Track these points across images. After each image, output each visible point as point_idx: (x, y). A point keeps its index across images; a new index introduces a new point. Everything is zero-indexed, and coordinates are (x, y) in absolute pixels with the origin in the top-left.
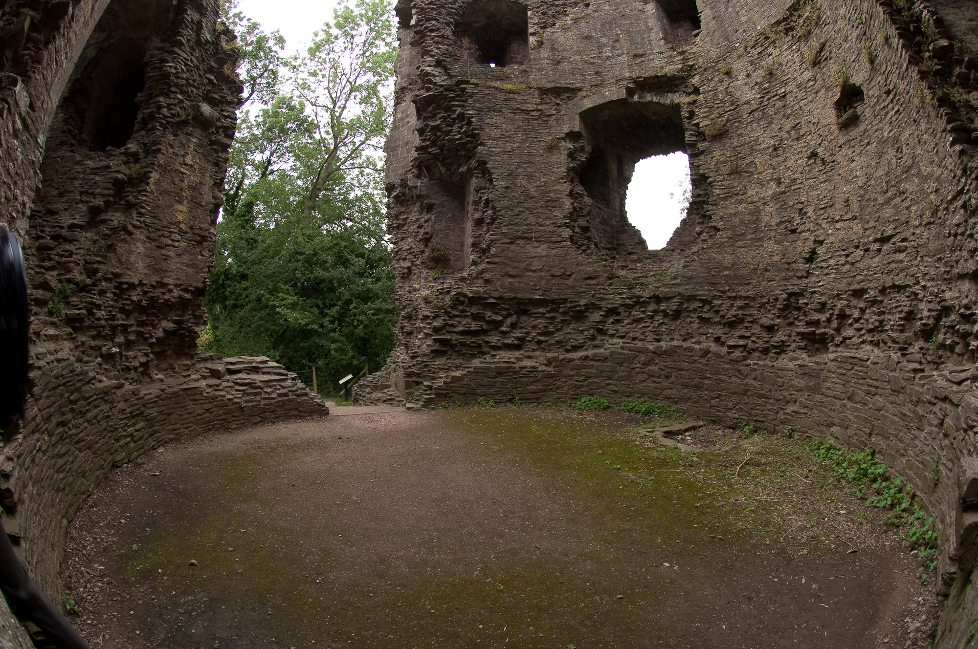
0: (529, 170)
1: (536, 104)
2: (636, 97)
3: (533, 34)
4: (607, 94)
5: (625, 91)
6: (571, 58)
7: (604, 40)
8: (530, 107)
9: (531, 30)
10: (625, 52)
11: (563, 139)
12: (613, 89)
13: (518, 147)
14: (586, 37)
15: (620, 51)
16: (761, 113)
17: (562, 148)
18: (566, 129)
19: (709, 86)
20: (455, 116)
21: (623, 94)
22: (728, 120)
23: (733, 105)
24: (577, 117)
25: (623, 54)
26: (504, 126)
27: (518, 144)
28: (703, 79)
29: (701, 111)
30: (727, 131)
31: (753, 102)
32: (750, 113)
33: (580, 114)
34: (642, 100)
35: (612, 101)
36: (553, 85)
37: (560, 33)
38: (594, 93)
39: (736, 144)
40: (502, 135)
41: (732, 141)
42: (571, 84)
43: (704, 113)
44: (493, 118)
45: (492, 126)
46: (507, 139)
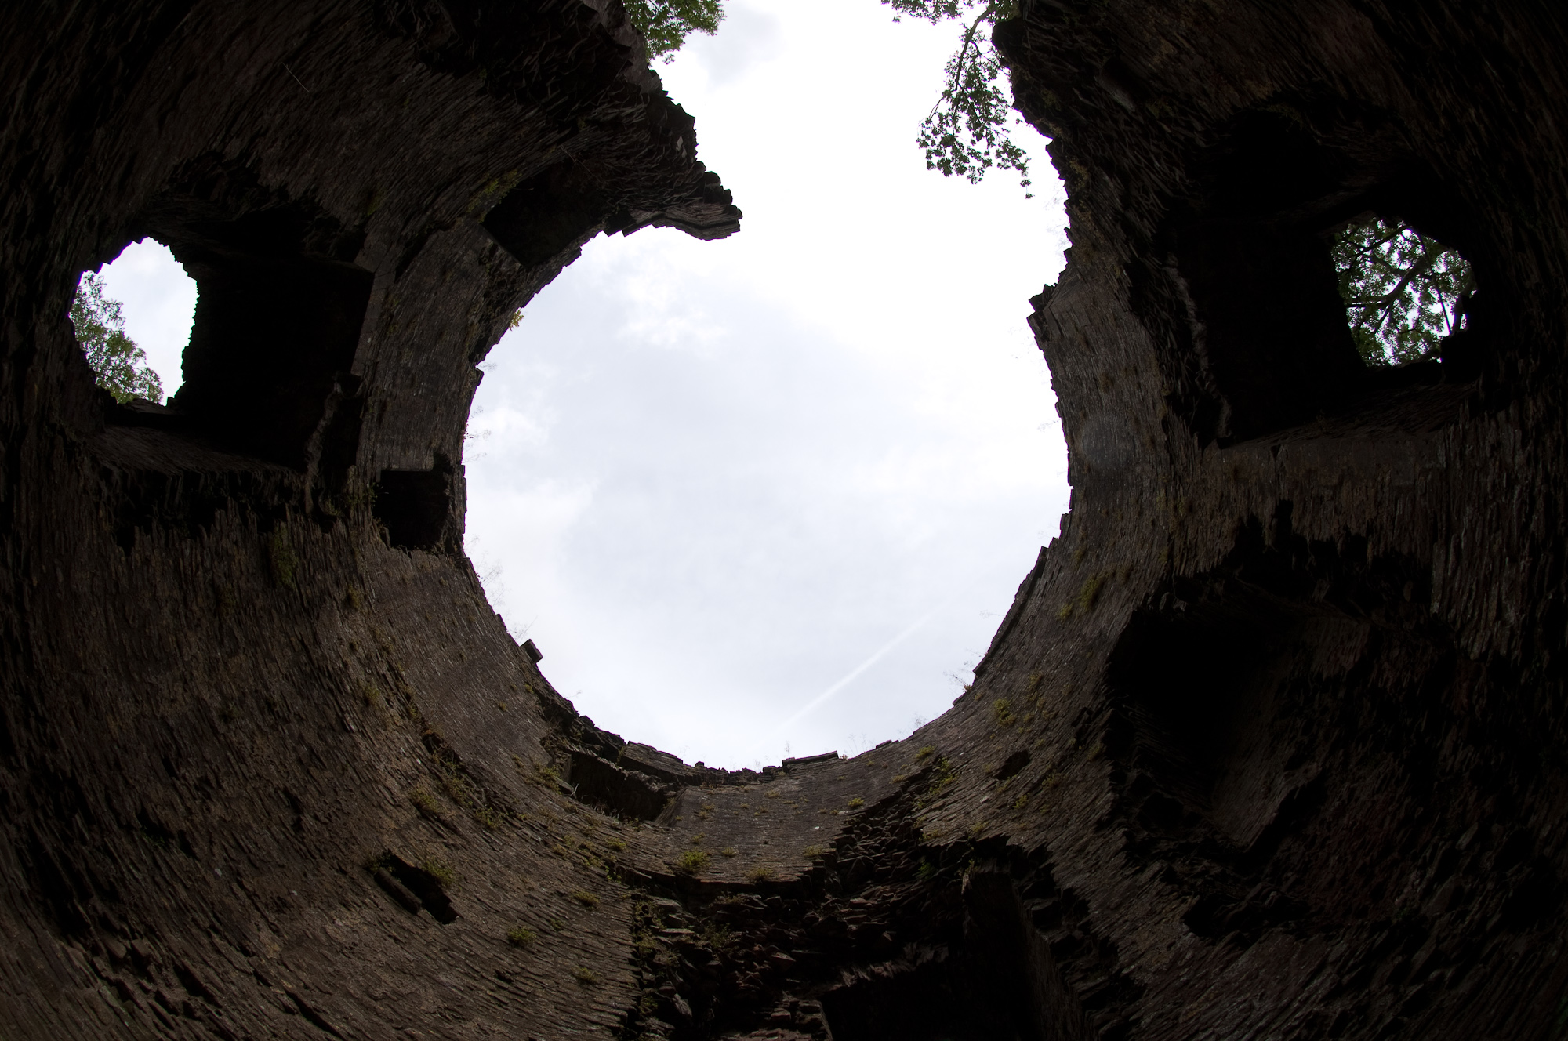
0: (376, 137)
1: (437, 209)
2: (338, 388)
3: (493, 249)
4: (369, 340)
5: (358, 374)
6: (436, 294)
7: (423, 361)
8: (443, 199)
9: (500, 251)
10: (394, 390)
11: (362, 226)
12: (369, 356)
13: (418, 141)
14: (441, 334)
15: (399, 381)
16: (308, 669)
17: (353, 217)
18: (372, 239)
19: (331, 553)
20: (548, 84)
21: (357, 371)
22: (288, 589)
23: (308, 602)
24: (371, 269)
25: (394, 385)
26: (463, 141)
27: (423, 143)
28: (342, 542)
29: (300, 530)
30: (274, 587)
31: (320, 653)
32: (302, 642)
33: (371, 276)
34: (329, 396)
35: (356, 344)
36: (428, 245)
37: (471, 296)
38: (382, 315)
39: (259, 603)
40: (457, 130)
41: (260, 596)
42: (408, 274)
43: (298, 536)
44: (489, 134)
45: (483, 126)
46: (445, 133)
